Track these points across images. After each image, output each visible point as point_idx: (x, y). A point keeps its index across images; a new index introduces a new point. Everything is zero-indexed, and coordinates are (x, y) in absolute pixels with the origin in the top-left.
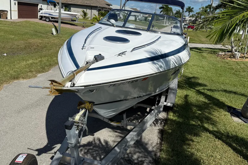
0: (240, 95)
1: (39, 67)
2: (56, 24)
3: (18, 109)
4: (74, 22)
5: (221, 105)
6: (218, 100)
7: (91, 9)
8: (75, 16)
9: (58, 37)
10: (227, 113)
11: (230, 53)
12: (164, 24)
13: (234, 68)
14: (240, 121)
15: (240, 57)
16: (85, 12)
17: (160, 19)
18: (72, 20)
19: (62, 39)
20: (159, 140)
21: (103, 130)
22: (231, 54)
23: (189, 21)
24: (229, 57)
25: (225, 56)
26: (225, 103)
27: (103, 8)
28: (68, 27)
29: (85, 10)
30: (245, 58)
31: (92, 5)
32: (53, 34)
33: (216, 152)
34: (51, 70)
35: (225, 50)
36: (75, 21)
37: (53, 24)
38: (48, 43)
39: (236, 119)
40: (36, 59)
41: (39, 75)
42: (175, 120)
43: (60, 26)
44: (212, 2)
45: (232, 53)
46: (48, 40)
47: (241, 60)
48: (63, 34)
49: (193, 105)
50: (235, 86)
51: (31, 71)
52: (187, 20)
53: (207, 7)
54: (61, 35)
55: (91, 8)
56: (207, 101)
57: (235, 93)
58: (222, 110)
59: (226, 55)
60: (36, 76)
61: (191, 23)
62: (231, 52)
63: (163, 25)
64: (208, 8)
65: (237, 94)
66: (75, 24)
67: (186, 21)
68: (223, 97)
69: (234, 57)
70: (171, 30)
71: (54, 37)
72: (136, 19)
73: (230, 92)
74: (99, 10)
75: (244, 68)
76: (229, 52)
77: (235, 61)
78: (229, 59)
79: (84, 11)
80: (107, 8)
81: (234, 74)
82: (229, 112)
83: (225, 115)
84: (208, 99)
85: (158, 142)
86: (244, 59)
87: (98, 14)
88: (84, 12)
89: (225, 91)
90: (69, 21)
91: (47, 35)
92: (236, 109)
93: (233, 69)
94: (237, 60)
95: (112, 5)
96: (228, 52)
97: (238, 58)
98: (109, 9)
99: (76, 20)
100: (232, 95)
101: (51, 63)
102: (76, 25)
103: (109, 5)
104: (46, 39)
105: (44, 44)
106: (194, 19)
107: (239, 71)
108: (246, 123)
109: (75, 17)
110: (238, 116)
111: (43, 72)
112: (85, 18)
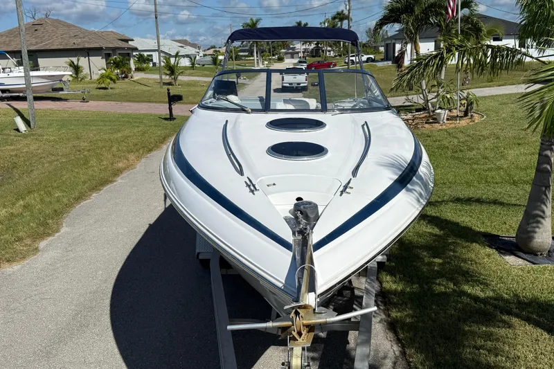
0: (489, 203)
1: (34, 225)
2: (19, 105)
3: (39, 347)
4: (61, 93)
5: (469, 235)
6: (457, 224)
7: (89, 56)
8: (60, 78)
9: (33, 135)
10: (488, 250)
11: (422, 114)
12: (254, 66)
13: (447, 145)
14: (520, 261)
15: (448, 119)
16: (76, 63)
17: (242, 56)
18: (55, 90)
19: (47, 140)
20: (396, 348)
21: (266, 353)
22: (427, 115)
23: (304, 52)
24: (426, 123)
25: (416, 121)
26: (473, 227)
27: (114, 49)
28: (49, 107)
29: (75, 60)
30: (460, 120)
31: (87, 46)
32: (18, 130)
33: (520, 347)
34: (64, 225)
35: (409, 108)
36: (62, 89)
37: (9, 105)
38: (16, 155)
39: (511, 259)
40: (14, 204)
41: (42, 244)
42: (402, 292)
43: (32, 108)
44: (348, 7)
45: (429, 113)
46: (12, 147)
47: (453, 126)
48: (43, 128)
49: (417, 247)
50: (469, 184)
51: (20, 239)
52: (300, 52)
53: (334, 18)
54: (39, 131)
55: (88, 52)
56: (436, 231)
57: (479, 201)
58: (475, 246)
59: (418, 118)
60: (37, 250)
61: (308, 56)
62: (424, 109)
63: (253, 68)
64: (337, 20)
65: (483, 202)
66: (63, 97)
67: (298, 53)
68: (463, 215)
69: (436, 121)
70: (283, 80)
71: (25, 136)
72: (193, 64)
73: (469, 201)
74: (107, 56)
75: (466, 141)
76: (420, 111)
77: (441, 130)
78: (427, 126)
79: (73, 63)
80: (123, 49)
81: (453, 158)
82: (492, 248)
83: (489, 256)
84: (436, 225)
85: (397, 353)
86: (458, 122)
87: (107, 64)
88: (72, 65)
89: (458, 200)
90: (48, 92)
91: (6, 135)
92: (499, 236)
93: (447, 148)
94: (444, 127)
95: (132, 40)
96: (418, 110)
97: (445, 121)
98: (129, 49)
99: (64, 87)
100: (477, 208)
101: (56, 208)
102: (66, 100)
103: (127, 41)
104: (8, 147)
105: (8, 159)
106: (313, 46)
107: (461, 151)
108: (534, 264)
109: (61, 80)
110: (512, 253)
111: (49, 235)
112: (77, 78)
